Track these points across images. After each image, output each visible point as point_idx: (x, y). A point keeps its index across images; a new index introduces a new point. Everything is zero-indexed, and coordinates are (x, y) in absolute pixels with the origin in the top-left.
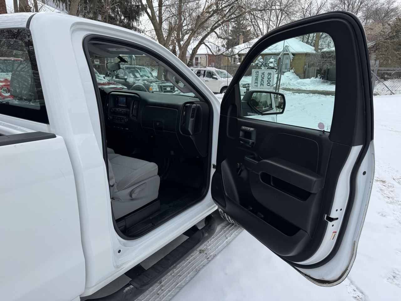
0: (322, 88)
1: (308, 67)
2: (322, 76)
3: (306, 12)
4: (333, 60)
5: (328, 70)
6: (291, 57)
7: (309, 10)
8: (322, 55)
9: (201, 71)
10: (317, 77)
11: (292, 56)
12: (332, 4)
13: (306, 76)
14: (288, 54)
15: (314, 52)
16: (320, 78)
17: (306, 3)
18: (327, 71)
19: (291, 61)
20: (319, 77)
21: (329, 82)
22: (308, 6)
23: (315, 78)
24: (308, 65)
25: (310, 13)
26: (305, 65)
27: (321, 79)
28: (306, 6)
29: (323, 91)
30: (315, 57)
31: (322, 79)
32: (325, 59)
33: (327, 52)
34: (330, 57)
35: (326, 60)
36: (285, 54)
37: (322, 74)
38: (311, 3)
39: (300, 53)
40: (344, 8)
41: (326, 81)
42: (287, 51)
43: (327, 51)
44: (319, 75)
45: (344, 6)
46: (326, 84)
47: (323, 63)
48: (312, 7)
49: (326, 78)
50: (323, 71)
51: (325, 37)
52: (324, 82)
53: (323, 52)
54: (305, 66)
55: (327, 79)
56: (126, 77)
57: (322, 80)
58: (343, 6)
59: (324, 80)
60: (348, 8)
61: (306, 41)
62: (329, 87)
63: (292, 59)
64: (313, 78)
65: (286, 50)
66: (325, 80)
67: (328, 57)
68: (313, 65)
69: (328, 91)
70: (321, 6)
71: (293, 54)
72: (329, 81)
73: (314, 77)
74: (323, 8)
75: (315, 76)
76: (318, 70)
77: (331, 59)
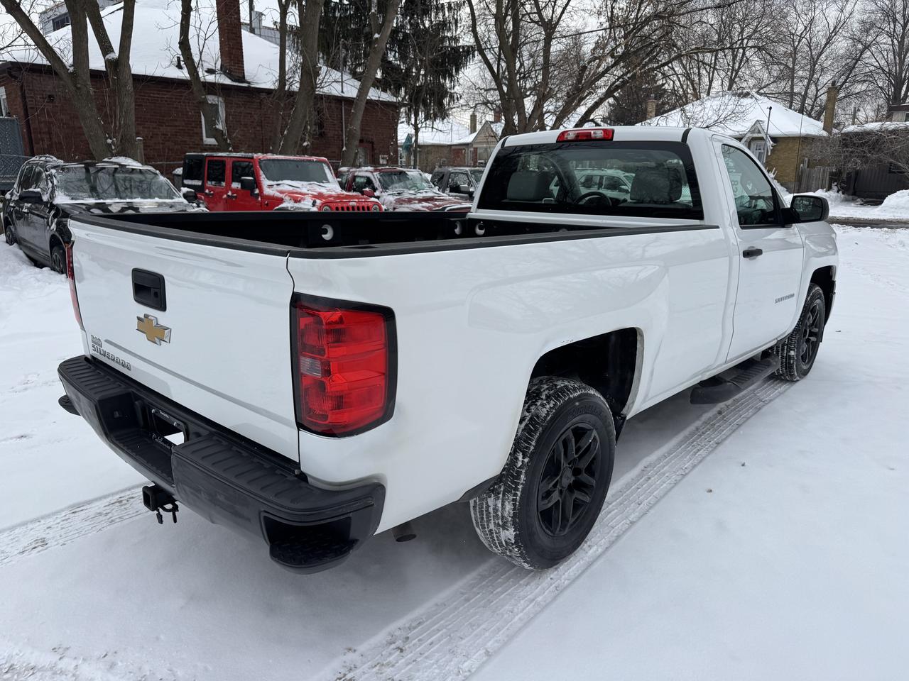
0: (844, 212)
1: (808, 167)
2: (842, 188)
3: (800, 41)
4: (870, 152)
5: (857, 173)
6: (768, 144)
7: (807, 36)
8: (844, 140)
9: (594, 177)
10: (830, 188)
11: (772, 143)
12: (863, 22)
13: (803, 186)
14: (762, 139)
15: (825, 134)
16: (838, 192)
17: (800, 20)
18: (853, 174)
19: (769, 154)
20: (835, 188)
21: (859, 200)
22: (806, 29)
23: (826, 192)
24: (809, 162)
25: (810, 44)
26: (803, 162)
27: (841, 192)
28: (801, 27)
29: (848, 219)
30: (827, 146)
31: (843, 194)
32: (851, 150)
33: (856, 134)
34: (862, 145)
35: (852, 152)
36: (754, 139)
37: (843, 182)
38: (812, 21)
39: (790, 136)
40: (894, 31)
41: (851, 197)
42: (759, 132)
43: (856, 130)
44: (836, 183)
45: (895, 26)
46: (853, 204)
47: (846, 157)
48: (816, 29)
49: (851, 191)
50: (844, 176)
51: (844, 97)
52: (846, 200)
53: (847, 134)
54: (802, 165)
55: (854, 194)
56: (471, 190)
57: (843, 196)
58: (892, 26)
59: (846, 196)
60: (904, 29)
61: (798, 107)
62: (860, 211)
63: (771, 150)
64: (820, 190)
65: (757, 131)
66: (849, 195)
67: (857, 145)
68: (821, 162)
69: (859, 220)
70: (835, 28)
71: (774, 139)
72: (859, 197)
73: (822, 188)
74: (841, 31)
75: (827, 186)
76: (832, 174)
77: (866, 149)
